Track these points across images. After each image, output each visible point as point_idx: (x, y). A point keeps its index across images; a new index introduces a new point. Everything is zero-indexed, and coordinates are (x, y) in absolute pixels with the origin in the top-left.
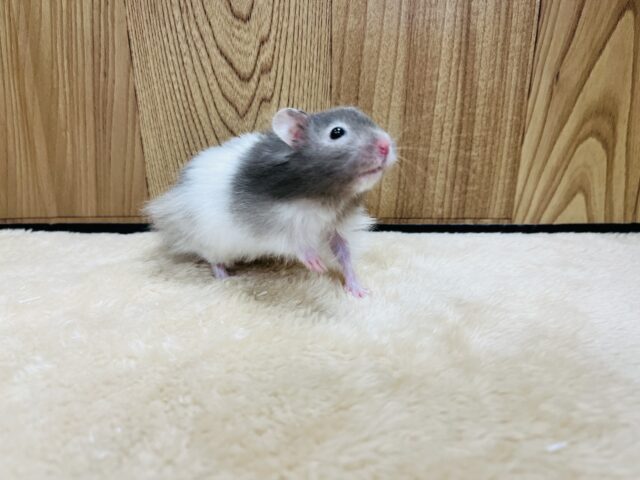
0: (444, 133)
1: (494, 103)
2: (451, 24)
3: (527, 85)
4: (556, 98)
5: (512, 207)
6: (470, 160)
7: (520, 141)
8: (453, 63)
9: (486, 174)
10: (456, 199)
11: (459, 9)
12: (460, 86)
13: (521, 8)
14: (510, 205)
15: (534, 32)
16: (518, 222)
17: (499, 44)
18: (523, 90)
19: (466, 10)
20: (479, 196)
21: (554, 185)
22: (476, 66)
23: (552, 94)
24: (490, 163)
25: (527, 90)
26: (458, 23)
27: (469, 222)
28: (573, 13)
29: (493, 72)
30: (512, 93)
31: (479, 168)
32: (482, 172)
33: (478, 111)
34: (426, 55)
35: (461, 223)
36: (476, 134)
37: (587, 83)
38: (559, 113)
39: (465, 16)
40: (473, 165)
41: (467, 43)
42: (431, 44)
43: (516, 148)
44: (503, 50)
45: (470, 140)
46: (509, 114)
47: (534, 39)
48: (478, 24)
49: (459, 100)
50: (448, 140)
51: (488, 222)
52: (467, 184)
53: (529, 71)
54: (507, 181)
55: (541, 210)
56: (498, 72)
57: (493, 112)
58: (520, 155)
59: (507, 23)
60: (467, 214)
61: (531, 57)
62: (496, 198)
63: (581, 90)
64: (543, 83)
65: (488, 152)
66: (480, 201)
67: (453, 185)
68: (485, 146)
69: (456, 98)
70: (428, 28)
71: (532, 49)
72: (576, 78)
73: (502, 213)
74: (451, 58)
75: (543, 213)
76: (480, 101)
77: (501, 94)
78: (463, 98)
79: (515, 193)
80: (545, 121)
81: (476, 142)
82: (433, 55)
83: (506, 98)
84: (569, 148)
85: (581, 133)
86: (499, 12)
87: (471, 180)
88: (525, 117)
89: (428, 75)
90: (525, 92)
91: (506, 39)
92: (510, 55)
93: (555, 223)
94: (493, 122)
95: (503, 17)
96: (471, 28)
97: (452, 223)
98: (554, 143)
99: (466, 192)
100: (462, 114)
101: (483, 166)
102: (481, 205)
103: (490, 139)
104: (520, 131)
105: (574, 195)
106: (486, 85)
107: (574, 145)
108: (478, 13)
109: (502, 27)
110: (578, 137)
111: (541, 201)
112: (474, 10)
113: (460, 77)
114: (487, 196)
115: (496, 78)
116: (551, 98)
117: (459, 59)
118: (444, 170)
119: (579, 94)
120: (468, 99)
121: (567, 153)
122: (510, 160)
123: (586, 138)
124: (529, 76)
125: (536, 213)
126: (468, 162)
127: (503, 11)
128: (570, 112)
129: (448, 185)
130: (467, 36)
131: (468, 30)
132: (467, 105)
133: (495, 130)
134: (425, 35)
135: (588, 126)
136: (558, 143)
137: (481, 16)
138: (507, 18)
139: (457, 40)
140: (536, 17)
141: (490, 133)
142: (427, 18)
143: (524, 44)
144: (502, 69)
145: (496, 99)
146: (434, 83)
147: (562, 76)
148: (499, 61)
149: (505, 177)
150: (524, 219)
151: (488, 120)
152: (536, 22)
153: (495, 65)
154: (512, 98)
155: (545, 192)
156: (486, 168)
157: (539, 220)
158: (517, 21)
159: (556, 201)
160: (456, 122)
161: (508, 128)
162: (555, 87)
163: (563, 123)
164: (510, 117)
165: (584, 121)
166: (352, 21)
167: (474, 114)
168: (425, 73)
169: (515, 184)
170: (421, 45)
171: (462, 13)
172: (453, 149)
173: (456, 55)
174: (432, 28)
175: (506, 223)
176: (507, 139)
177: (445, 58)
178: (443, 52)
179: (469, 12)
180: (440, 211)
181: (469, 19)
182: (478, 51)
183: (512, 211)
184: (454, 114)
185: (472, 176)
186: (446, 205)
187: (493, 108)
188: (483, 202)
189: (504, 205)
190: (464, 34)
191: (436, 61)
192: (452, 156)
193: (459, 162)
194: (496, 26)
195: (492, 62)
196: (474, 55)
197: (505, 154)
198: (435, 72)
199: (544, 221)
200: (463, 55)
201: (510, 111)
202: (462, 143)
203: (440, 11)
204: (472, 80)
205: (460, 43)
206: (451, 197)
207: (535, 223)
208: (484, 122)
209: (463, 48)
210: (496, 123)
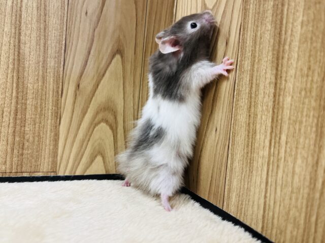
0: (5, 114)
1: (39, 98)
2: (7, 47)
3: (60, 89)
4: (79, 98)
5: (56, 164)
6: (24, 133)
7: (58, 122)
8: (9, 71)
9: (36, 143)
10: (15, 159)
11: (12, 39)
12: (15, 85)
13: (53, 45)
14: (54, 163)
15: (62, 59)
16: (61, 174)
17: (41, 63)
18: (58, 92)
19: (17, 41)
20: (32, 156)
21: (82, 150)
22: (26, 74)
23: (76, 95)
24: (39, 135)
25: (60, 92)
26: (12, 47)
27: (25, 175)
28: (85, 52)
29: (37, 79)
30: (51, 93)
31: (31, 139)
32: (34, 141)
33: (28, 102)
35: (19, 175)
36: (28, 116)
37: (97, 92)
38: (82, 107)
39: (17, 44)
40: (27, 137)
41: (19, 60)
43: (56, 127)
44: (43, 67)
45: (24, 121)
46: (50, 105)
47: (62, 63)
48: (26, 49)
49: (14, 94)
50: (7, 119)
51: (40, 175)
52: (23, 149)
53: (61, 81)
54: (51, 147)
55: (76, 166)
56: (40, 79)
57: (39, 104)
58: (59, 131)
59: (45, 51)
60: (24, 169)
61: (61, 73)
62: (45, 158)
63: (93, 95)
64: (70, 90)
65: (37, 129)
66: (33, 160)
67: (13, 150)
68: (35, 124)
69: (12, 93)
71: (62, 69)
72: (90, 88)
73: (50, 167)
74: (8, 67)
75: (77, 168)
76: (30, 96)
77: (44, 93)
78: (17, 93)
79: (57, 156)
80: (73, 111)
81: (28, 122)
83: (47, 95)
84: (89, 128)
85: (96, 120)
86: (39, 45)
87: (26, 146)
88: (61, 108)
90: (59, 93)
91: (45, 61)
92: (48, 71)
93: (85, 174)
94: (39, 109)
95: (42, 48)
96: (21, 51)
97: (12, 175)
98: (80, 124)
99: (22, 155)
100: (17, 103)
101: (34, 138)
102: (34, 163)
103: (37, 120)
104: (58, 116)
105: (96, 156)
106: (33, 87)
107: (92, 126)
108: (25, 43)
109: (42, 54)
110: (95, 122)
111: (75, 160)
112: (22, 41)
113: (15, 80)
114: (38, 158)
115: (40, 84)
116: (75, 98)
117: (14, 69)
118: (5, 139)
119: (92, 99)
120: (20, 94)
121: (89, 131)
122: (52, 134)
123: (99, 123)
124: (61, 84)
125: (72, 168)
126: (23, 135)
127: (42, 45)
128: (88, 107)
129: (9, 150)
130: (19, 56)
131: (19, 52)
132: (20, 98)
133: (41, 115)
135: (100, 116)
136: (82, 124)
137: (28, 45)
138: (45, 49)
139: (11, 57)
140: (63, 51)
141: (38, 116)
143: (56, 65)
144: (43, 78)
145: (40, 96)
147: (81, 86)
148: (41, 73)
149: (50, 145)
150: (64, 173)
151: (36, 108)
152: (63, 54)
153: (38, 75)
154: (51, 96)
155: (77, 154)
156: (37, 139)
157: (75, 172)
158: (51, 52)
159: (85, 160)
160: (13, 108)
161: (50, 114)
162: (78, 92)
163: (84, 113)
164: (50, 108)
165: (97, 113)
167: (26, 104)
169: (57, 149)
171: (14, 42)
172: (11, 125)
173: (11, 66)
175: (52, 175)
176: (49, 121)
177: (3, 67)
178: (2, 63)
179: (19, 42)
180: (4, 168)
181: (19, 46)
182: (27, 65)
183: (56, 167)
184: (11, 103)
185: (26, 144)
186: (8, 163)
187: (39, 101)
188: (36, 161)
189: (50, 163)
190: (16, 55)
192: (11, 130)
193: (16, 134)
194: (38, 53)
195: (36, 73)
196: (24, 68)
197: (49, 130)
199: (78, 173)
200: (16, 66)
201: (51, 104)
202: (18, 122)
204: (23, 82)
205: (14, 60)
206: (12, 158)
207: (73, 175)
208: (33, 109)
209: (16, 63)
210: (41, 110)
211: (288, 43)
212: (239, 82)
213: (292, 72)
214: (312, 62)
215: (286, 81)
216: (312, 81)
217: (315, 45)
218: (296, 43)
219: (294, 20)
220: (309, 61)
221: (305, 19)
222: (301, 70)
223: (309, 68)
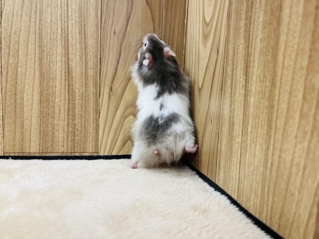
0: (61, 112)
1: (84, 99)
2: (60, 64)
3: (98, 92)
4: (112, 98)
5: (98, 147)
6: (75, 125)
7: (98, 117)
8: (63, 81)
9: (83, 131)
10: (70, 143)
11: (63, 58)
12: (67, 91)
13: (92, 60)
14: (97, 146)
15: (99, 70)
16: (102, 154)
17: (83, 74)
18: (96, 94)
19: (67, 59)
20: (81, 141)
21: (116, 137)
22: (74, 82)
23: (110, 96)
24: (85, 126)
25: (98, 94)
26: (63, 63)
27: (77, 154)
28: (115, 63)
29: (82, 86)
30: (92, 95)
31: (80, 129)
32: (81, 131)
33: (76, 102)
34: (49, 77)
35: (73, 155)
36: (76, 113)
37: (125, 93)
38: (114, 104)
39: (67, 61)
40: (77, 127)
41: (69, 72)
42: (51, 72)
43: (97, 120)
44: (85, 76)
45: (74, 116)
46: (91, 104)
47: (99, 72)
48: (73, 64)
49: (67, 97)
50: (63, 115)
51: (87, 154)
52: (74, 136)
53: (98, 86)
54: (94, 135)
55: (112, 148)
56: (84, 85)
57: (84, 103)
58: (99, 123)
59: (86, 65)
60: (76, 151)
61: (98, 80)
62: (90, 142)
63: (123, 95)
64: (105, 92)
65: (83, 121)
66: (82, 144)
67: (68, 137)
68: (82, 118)
69: (65, 96)
70: (49, 65)
71: (99, 76)
72: (120, 90)
73: (93, 149)
74: (62, 78)
76: (77, 98)
77: (87, 95)
78: (69, 96)
79: (98, 141)
80: (109, 108)
81: (77, 116)
82: (53, 77)
83: (89, 97)
84: (121, 120)
85: (126, 113)
86: (82, 60)
87: (76, 134)
88: (99, 105)
89: (51, 85)
90: (98, 95)
91: (86, 72)
92: (89, 79)
93: (120, 154)
94: (84, 107)
95: (84, 63)
96: (70, 66)
97: (69, 155)
98: (114, 118)
99: (74, 140)
100: (69, 103)
101: (81, 128)
102: (82, 146)
103: (83, 115)
104: (97, 112)
105: (127, 141)
106: (79, 91)
107: (123, 119)
108: (72, 60)
109: (84, 67)
110: (125, 115)
111: (111, 144)
112: (70, 59)
113: (67, 87)
114: (85, 142)
115: (84, 88)
116: (110, 99)
117: (65, 79)
118: (62, 129)
119: (122, 97)
120: (71, 97)
121: (120, 122)
122: (94, 125)
123: (128, 116)
124: (98, 88)
125: (110, 150)
126: (74, 126)
127: (84, 60)
128: (119, 105)
129: (65, 137)
130: (68, 69)
131: (68, 67)
132: (71, 99)
133: (85, 111)
134: (48, 67)
135: (129, 111)
136: (116, 118)
137: (74, 61)
138: (86, 63)
139: (64, 71)
140: (99, 64)
141: (83, 112)
142: (48, 60)
143: (94, 74)
144: (86, 84)
145: (84, 97)
146: (54, 89)
147: (113, 89)
148: (84, 81)
149: (93, 133)
150: (104, 153)
151: (82, 106)
152: (99, 65)
153: (82, 82)
154: (92, 97)
155: (113, 140)
156: (83, 128)
157: (112, 153)
158: (90, 64)
159: (119, 144)
160: (67, 107)
161: (92, 110)
162: (111, 94)
163: (117, 109)
164: (92, 106)
165: (126, 108)
166: (11, 60)
167: (75, 104)
168: (49, 84)
169: (98, 136)
170: (46, 72)
171: (65, 59)
172: (66, 119)
173: (63, 77)
174: (51, 65)
175: (95, 155)
176: (92, 115)
177: (58, 78)
178: (57, 75)
179: (68, 59)
180: (62, 149)
181: (68, 62)
182: (74, 76)
183: (98, 149)
184: (65, 104)
185: (77, 132)
186: (65, 146)
187: (84, 102)
188: (84, 145)
189: (94, 146)
190: (67, 69)
191: (54, 79)
192: (66, 123)
193: (69, 126)
194: (81, 66)
195: (81, 81)
196: (72, 78)
197: (92, 122)
198: (54, 84)
199: (114, 154)
200: (67, 77)
201: (92, 103)
202: (70, 117)
203: (54, 58)
204: (72, 88)
205: (65, 72)
206: (67, 142)
207: (110, 155)
208: (80, 108)
209: (67, 75)
210: (85, 108)
211: (252, 55)
212: (225, 84)
213: (254, 78)
214: (266, 71)
215: (251, 85)
216: (266, 85)
217: (267, 57)
218: (257, 56)
219: (257, 37)
220: (264, 71)
221: (263, 36)
222: (260, 77)
223: (264, 76)
